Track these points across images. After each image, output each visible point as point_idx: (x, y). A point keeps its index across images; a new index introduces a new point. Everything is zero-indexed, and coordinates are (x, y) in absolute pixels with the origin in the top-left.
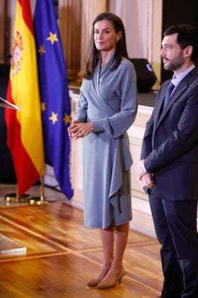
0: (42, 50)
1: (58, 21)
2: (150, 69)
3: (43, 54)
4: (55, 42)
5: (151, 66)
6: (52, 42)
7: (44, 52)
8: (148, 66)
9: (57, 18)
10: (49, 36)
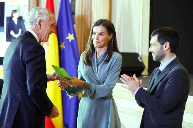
0: (63, 46)
1: (75, 26)
2: (140, 60)
3: (64, 48)
4: (72, 40)
5: (141, 58)
6: (70, 41)
7: (64, 47)
8: (139, 58)
9: (73, 23)
10: (68, 36)
